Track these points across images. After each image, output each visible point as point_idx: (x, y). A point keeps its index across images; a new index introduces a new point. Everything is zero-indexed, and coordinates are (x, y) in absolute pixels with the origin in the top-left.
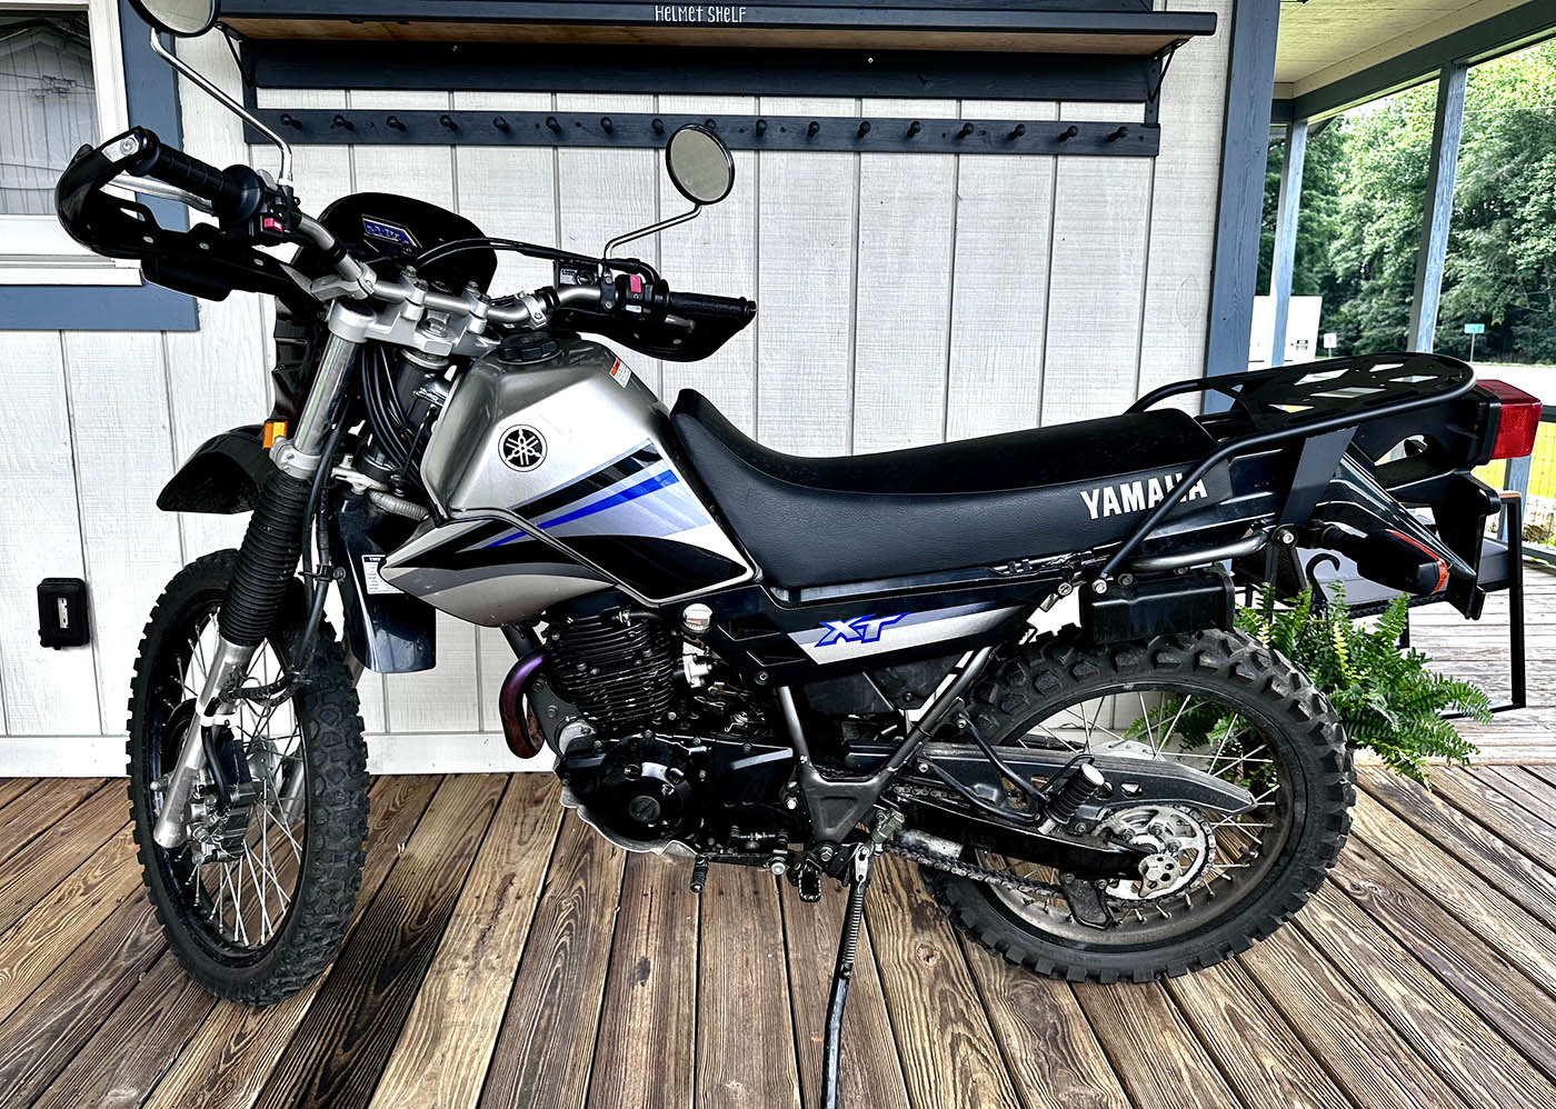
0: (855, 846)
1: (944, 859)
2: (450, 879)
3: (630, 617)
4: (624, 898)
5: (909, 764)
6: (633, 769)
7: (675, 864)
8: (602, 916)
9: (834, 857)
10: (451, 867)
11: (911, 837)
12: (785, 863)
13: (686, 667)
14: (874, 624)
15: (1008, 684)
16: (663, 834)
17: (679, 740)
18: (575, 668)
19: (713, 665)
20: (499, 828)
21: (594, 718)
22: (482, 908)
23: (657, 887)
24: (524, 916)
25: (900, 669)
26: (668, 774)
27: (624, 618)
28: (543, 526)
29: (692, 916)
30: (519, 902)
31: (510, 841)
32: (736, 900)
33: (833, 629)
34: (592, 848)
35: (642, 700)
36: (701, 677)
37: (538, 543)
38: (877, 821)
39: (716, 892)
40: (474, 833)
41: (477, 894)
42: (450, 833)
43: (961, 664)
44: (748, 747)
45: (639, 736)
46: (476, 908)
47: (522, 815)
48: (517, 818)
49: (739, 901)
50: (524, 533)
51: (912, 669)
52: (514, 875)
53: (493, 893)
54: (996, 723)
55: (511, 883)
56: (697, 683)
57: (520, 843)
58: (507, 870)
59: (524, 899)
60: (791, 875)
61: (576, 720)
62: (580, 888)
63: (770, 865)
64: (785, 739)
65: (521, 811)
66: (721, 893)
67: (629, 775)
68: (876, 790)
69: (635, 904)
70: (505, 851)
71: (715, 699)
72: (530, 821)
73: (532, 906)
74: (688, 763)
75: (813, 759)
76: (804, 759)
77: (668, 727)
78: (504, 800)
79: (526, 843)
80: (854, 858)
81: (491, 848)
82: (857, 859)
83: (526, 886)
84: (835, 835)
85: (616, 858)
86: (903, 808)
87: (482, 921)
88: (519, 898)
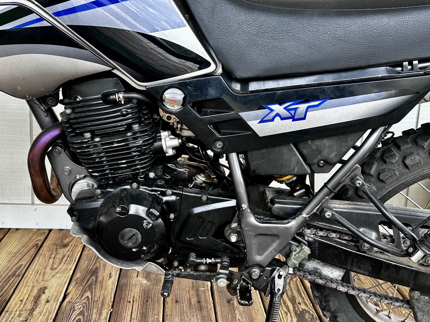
0: (275, 269)
1: (332, 280)
2: (5, 289)
3: (123, 97)
4: (115, 304)
5: (318, 213)
6: (123, 208)
7: (148, 284)
8: (100, 314)
9: (260, 276)
10: (6, 282)
11: (311, 265)
12: (227, 279)
13: (163, 140)
14: (302, 107)
15: (385, 162)
16: (143, 256)
17: (156, 191)
18: (83, 136)
19: (182, 140)
20: (39, 261)
21: (96, 174)
22: (23, 307)
23: (137, 297)
24: (50, 313)
25: (318, 143)
26: (149, 213)
27: (119, 98)
28: (58, 14)
29: (158, 315)
30: (48, 304)
31: (45, 268)
32: (186, 306)
33: (272, 110)
34: (97, 273)
35: (131, 163)
36: (173, 149)
37: (53, 29)
38: (291, 252)
39: (174, 301)
40: (24, 262)
41: (21, 299)
42: (9, 261)
43: (358, 144)
44: (204, 198)
45: (128, 187)
46: (19, 307)
47: (55, 253)
48: (51, 254)
49: (188, 307)
50: (41, 19)
51: (326, 142)
52: (46, 288)
53: (31, 298)
54: (374, 188)
55: (44, 293)
56: (170, 152)
57: (52, 269)
58: (42, 284)
59: (51, 302)
60: (231, 288)
61: (84, 178)
62: (88, 297)
63: (217, 280)
64: (232, 193)
65: (54, 250)
66: (177, 302)
67: (120, 213)
68: (293, 230)
69: (122, 307)
70: (42, 274)
71: (182, 166)
72: (59, 256)
73: (56, 307)
74: (162, 208)
75: (250, 207)
76: (245, 206)
77: (148, 182)
78: (44, 245)
79: (56, 269)
80: (274, 277)
81: (33, 272)
82: (276, 277)
83: (53, 295)
84: (263, 261)
85: (112, 280)
86: (310, 244)
87: (23, 316)
88: (48, 302)
